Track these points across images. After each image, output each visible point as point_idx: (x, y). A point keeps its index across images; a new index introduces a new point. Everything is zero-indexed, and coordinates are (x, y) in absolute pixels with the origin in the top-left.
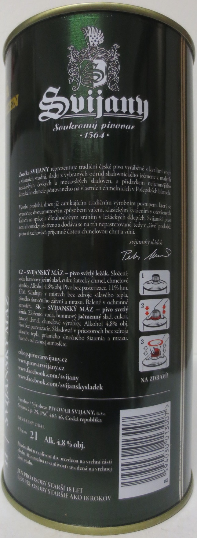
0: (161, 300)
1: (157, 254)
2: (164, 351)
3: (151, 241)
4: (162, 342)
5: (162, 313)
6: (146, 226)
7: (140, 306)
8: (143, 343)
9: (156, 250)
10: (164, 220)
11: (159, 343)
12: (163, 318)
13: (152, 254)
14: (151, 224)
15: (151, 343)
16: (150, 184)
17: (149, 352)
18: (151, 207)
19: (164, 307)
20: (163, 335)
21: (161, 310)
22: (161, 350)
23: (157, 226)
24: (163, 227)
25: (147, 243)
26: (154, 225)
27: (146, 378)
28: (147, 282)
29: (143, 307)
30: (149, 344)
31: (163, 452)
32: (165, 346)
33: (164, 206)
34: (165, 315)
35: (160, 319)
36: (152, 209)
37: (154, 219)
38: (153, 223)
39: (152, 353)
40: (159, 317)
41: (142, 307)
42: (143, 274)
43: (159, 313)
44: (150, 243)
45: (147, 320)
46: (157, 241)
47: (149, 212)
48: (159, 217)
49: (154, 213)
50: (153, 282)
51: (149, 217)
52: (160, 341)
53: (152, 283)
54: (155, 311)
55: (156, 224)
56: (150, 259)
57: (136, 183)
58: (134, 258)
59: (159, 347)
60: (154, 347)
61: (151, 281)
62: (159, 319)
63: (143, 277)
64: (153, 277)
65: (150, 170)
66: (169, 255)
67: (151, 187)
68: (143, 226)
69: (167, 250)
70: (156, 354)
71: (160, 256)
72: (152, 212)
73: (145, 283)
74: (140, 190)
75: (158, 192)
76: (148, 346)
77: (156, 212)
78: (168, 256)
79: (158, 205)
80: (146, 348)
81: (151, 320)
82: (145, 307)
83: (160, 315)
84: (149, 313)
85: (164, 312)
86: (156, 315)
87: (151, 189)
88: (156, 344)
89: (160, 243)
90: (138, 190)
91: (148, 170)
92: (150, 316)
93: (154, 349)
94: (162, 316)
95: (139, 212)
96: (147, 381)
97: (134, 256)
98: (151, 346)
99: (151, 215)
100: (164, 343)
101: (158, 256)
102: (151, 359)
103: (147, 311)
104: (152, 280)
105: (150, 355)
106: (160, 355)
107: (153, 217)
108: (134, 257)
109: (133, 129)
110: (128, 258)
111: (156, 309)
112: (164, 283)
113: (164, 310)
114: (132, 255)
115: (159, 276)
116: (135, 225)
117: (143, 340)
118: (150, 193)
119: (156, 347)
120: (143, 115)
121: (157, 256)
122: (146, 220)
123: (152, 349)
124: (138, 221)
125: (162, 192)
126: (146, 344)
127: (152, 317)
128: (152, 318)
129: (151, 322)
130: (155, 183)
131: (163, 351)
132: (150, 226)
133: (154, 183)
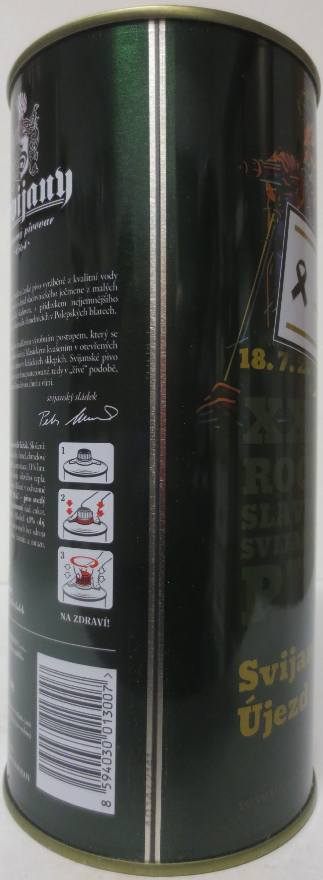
0: (94, 492)
1: (86, 416)
2: (101, 579)
3: (76, 394)
4: (97, 564)
5: (95, 515)
6: (68, 372)
7: (60, 498)
8: (64, 557)
9: (85, 408)
10: (100, 359)
11: (91, 564)
12: (99, 523)
13: (77, 417)
14: (75, 368)
15: (75, 560)
16: (74, 303)
17: (73, 575)
18: (76, 340)
19: (101, 505)
20: (98, 552)
21: (95, 509)
22: (95, 576)
23: (87, 370)
24: (98, 370)
25: (70, 398)
26: (82, 367)
27: (68, 615)
28: (69, 462)
29: (64, 500)
30: (72, 560)
31: (100, 751)
32: (102, 571)
33: (100, 335)
34: (102, 519)
35: (92, 524)
36: (79, 342)
37: (82, 359)
38: (80, 366)
39: (77, 577)
40: (91, 521)
41: (62, 500)
42: (63, 448)
43: (90, 513)
44: (74, 398)
45: (70, 522)
46: (86, 394)
47: (74, 348)
48: (90, 355)
49: (82, 348)
50: (79, 462)
51: (73, 357)
52: (92, 560)
53: (76, 463)
54: (82, 509)
55: (84, 367)
56: (74, 424)
57: (54, 306)
58: (52, 423)
59: (89, 570)
60: (81, 568)
61: (76, 460)
62: (90, 524)
63: (63, 453)
64: (78, 453)
65: (75, 281)
66: (112, 417)
67: (76, 308)
68: (64, 371)
69: (107, 408)
70: (85, 580)
71: (93, 419)
72: (78, 348)
73: (67, 462)
74: (60, 316)
75: (88, 313)
76: (72, 565)
77: (84, 347)
78: (110, 419)
79: (88, 335)
80: (67, 566)
81: (75, 524)
82: (66, 501)
83: (92, 518)
84: (72, 511)
85: (100, 513)
86: (85, 516)
87: (76, 310)
88: (85, 564)
89: (92, 398)
90: (57, 316)
91: (72, 281)
92: (75, 517)
93: (81, 571)
94: (95, 519)
95: (58, 350)
96: (70, 620)
97: (52, 419)
98: (75, 566)
99: (75, 353)
100: (100, 566)
101: (89, 419)
102: (76, 586)
103: (69, 508)
104: (78, 458)
105: (75, 580)
106: (93, 584)
107: (79, 356)
108: (52, 421)
109: (52, 222)
110: (45, 424)
111: (85, 505)
112: (100, 465)
113: (100, 510)
114: (49, 417)
115: (90, 453)
116: (54, 372)
117: (64, 554)
118: (75, 318)
119: (84, 569)
120: (64, 196)
121: (86, 419)
122: (69, 362)
123: (78, 571)
124: (58, 364)
125: (96, 312)
126: (67, 560)
127: (77, 517)
128: (77, 520)
129: (75, 526)
130: (83, 299)
131: (99, 579)
132: (75, 371)
133: (81, 299)
